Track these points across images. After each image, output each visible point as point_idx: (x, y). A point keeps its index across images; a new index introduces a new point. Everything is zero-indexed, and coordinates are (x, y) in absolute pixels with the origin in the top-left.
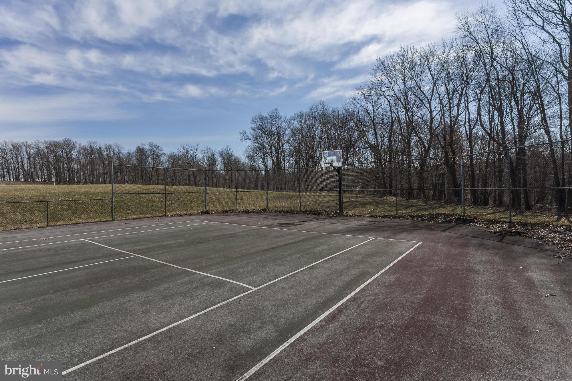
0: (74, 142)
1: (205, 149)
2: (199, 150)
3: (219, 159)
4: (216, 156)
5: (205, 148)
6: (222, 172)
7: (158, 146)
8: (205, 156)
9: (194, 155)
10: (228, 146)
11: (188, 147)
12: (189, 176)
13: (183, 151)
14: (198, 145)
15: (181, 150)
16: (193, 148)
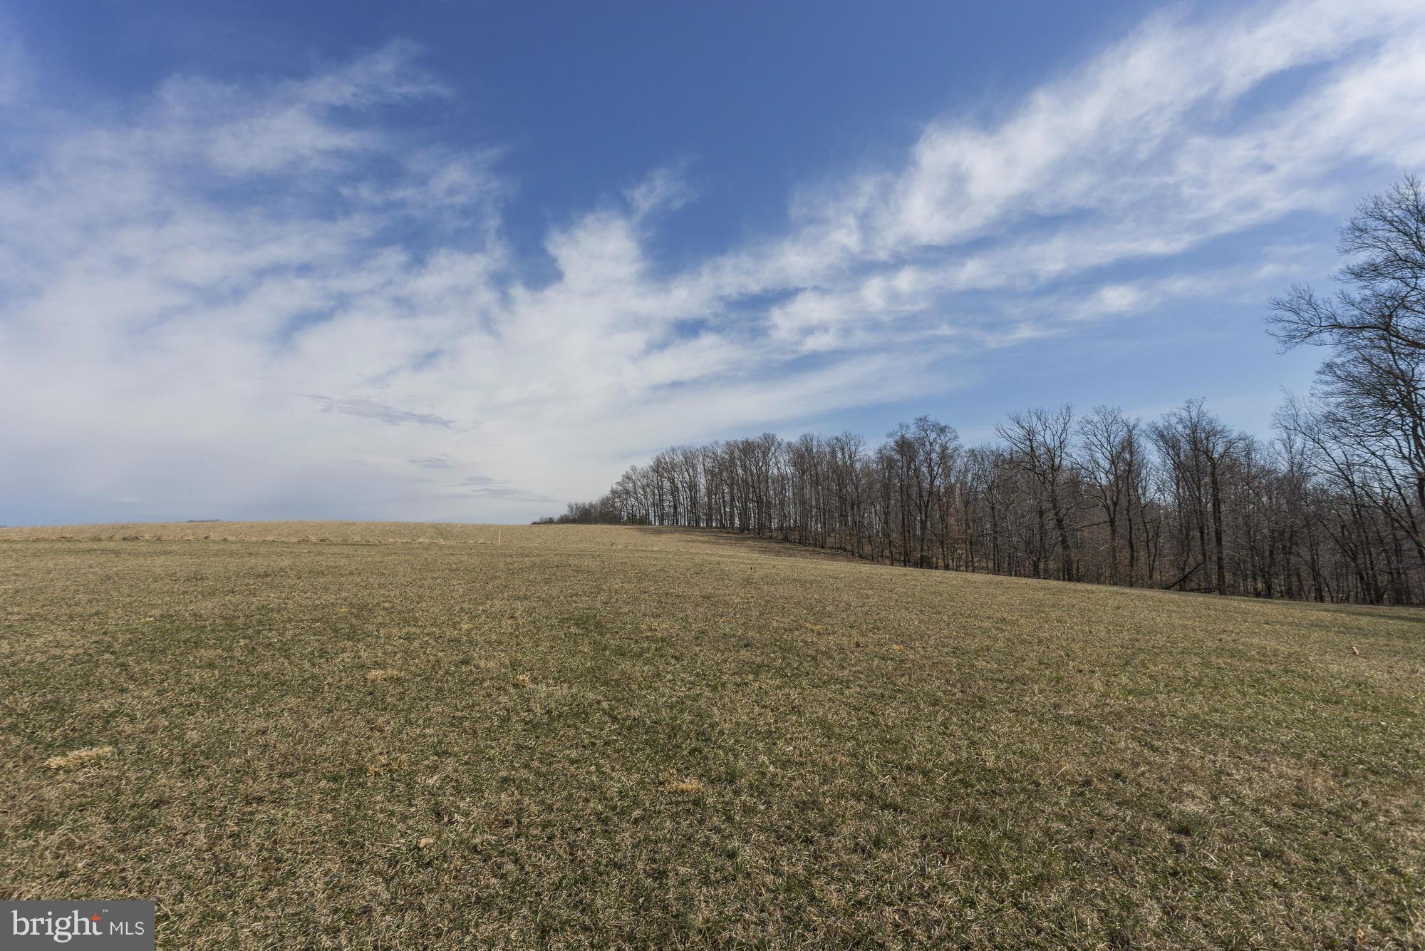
0: (779, 440)
1: (1096, 418)
2: (1073, 426)
3: (1153, 456)
4: (1143, 441)
5: (1097, 413)
6: (1167, 499)
7: (945, 427)
8: (1094, 440)
9: (1057, 444)
10: (1190, 402)
11: (1035, 419)
12: (1041, 514)
13: (1017, 432)
14: (1068, 409)
15: (1008, 432)
16: (1050, 421)
